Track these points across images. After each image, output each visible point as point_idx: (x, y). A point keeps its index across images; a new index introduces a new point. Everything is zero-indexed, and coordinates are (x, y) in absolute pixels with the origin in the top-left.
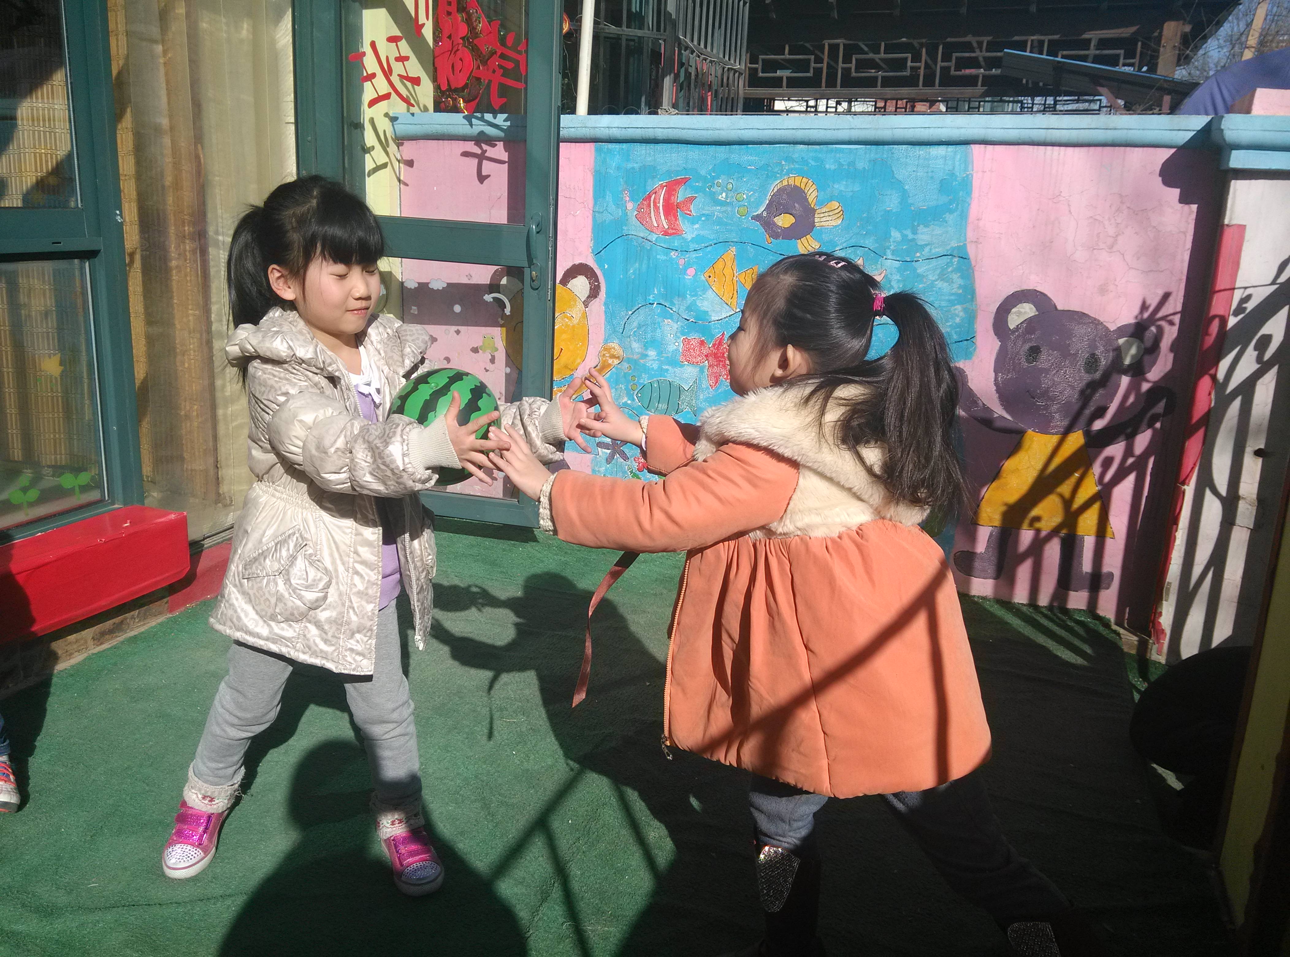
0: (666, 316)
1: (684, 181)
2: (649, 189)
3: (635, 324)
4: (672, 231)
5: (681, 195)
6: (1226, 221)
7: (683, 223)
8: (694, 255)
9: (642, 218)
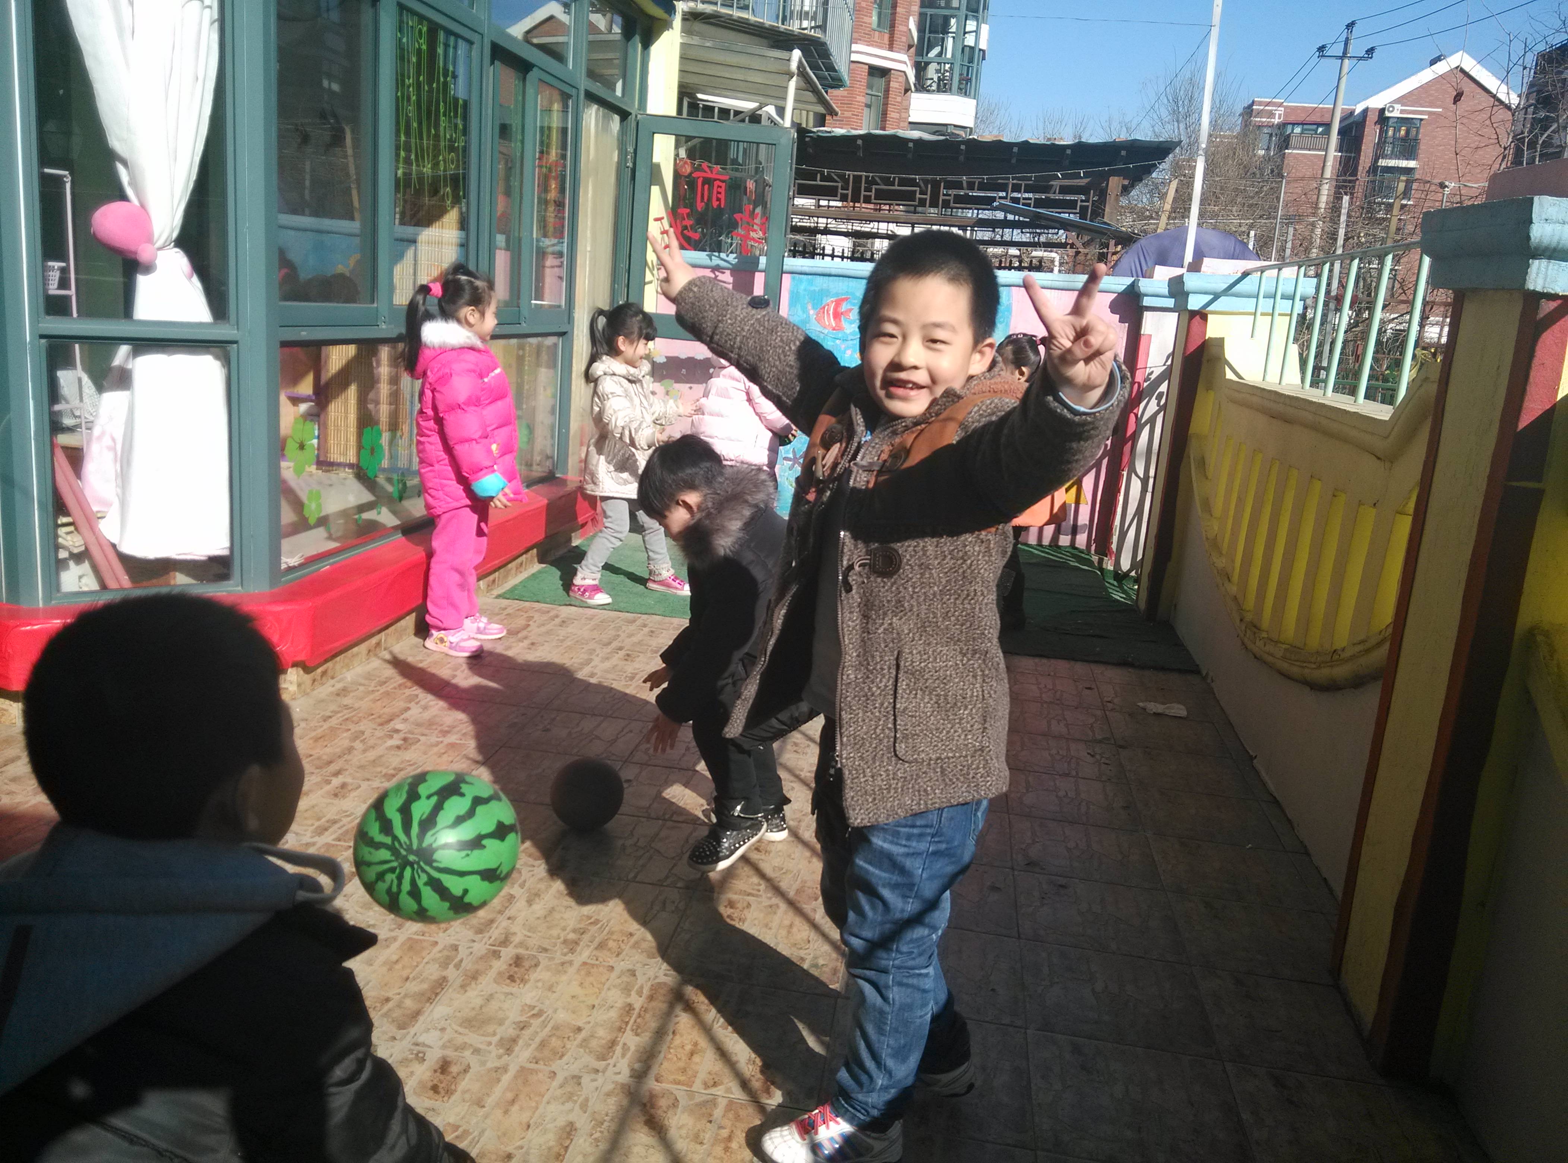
1: (846, 299)
4: (839, 328)
5: (845, 307)
6: (1142, 332)
7: (844, 323)
8: (851, 342)
9: (818, 319)
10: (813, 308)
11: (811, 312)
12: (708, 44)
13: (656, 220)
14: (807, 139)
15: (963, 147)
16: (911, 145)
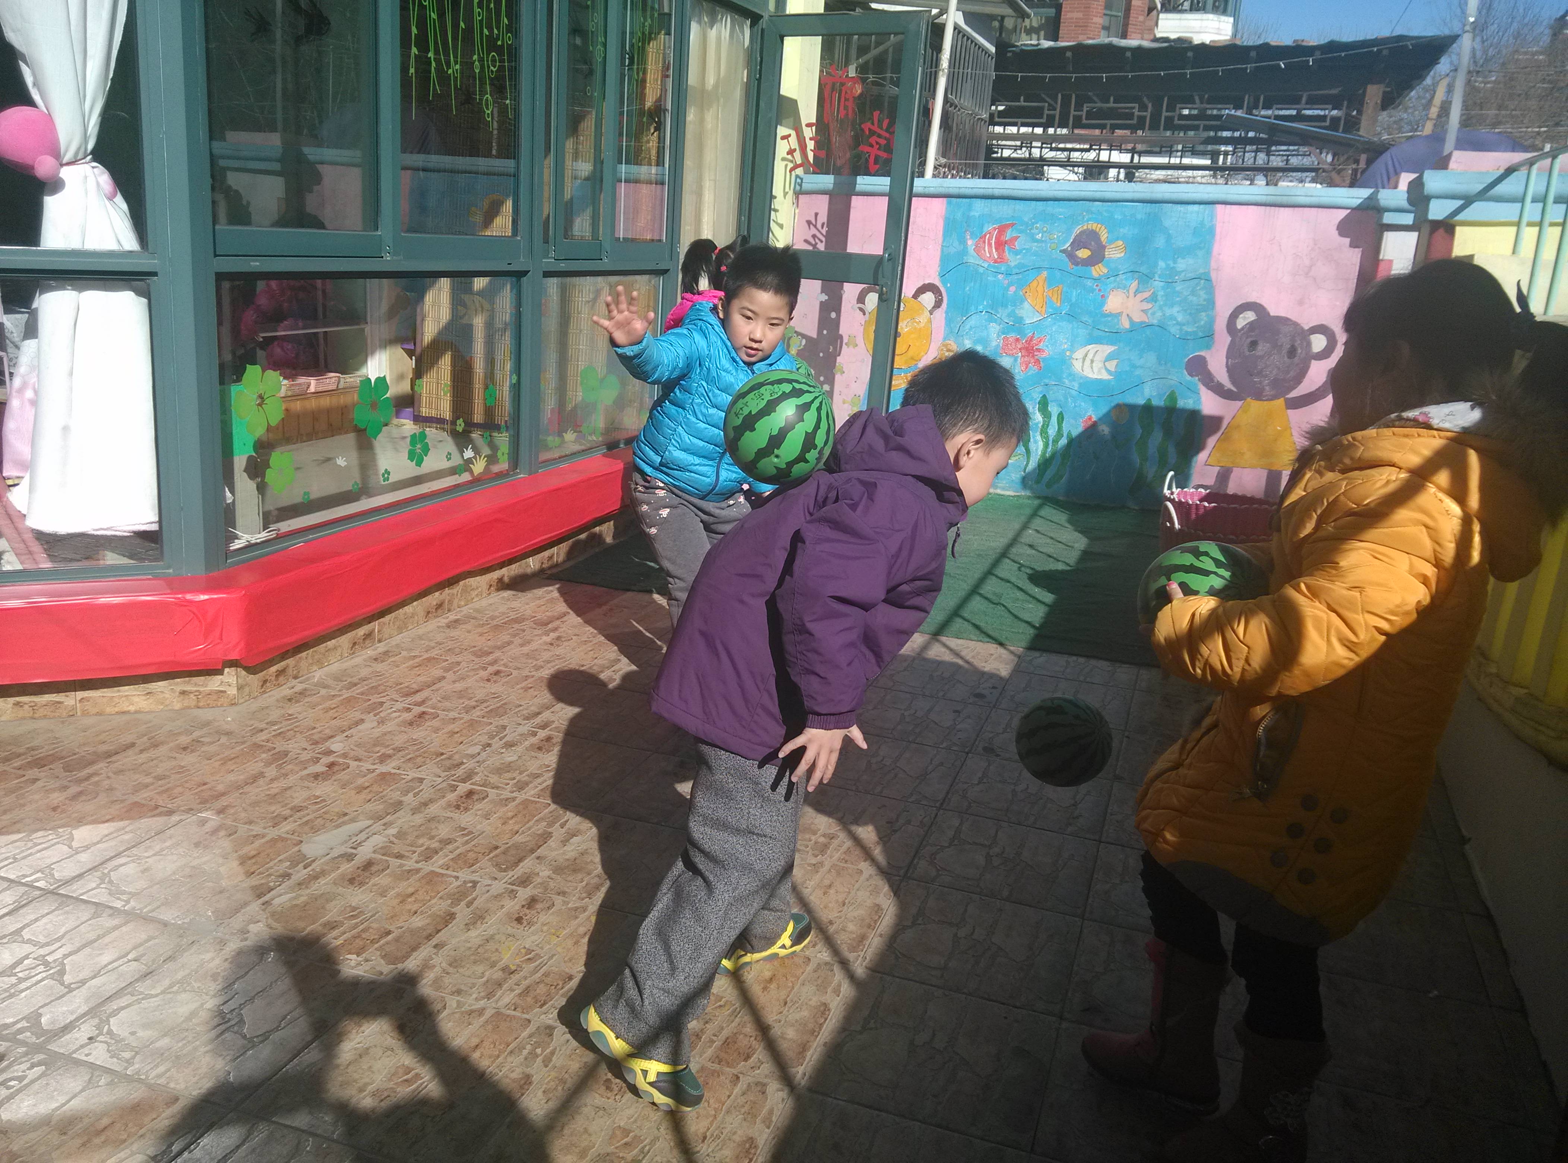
0: (991, 320)
1: (1012, 225)
3: (968, 327)
4: (1001, 260)
5: (1009, 234)
6: (1381, 257)
7: (1007, 254)
8: (1016, 277)
9: (978, 250)
10: (972, 237)
13: (783, 138)
15: (1190, 54)
16: (1128, 54)
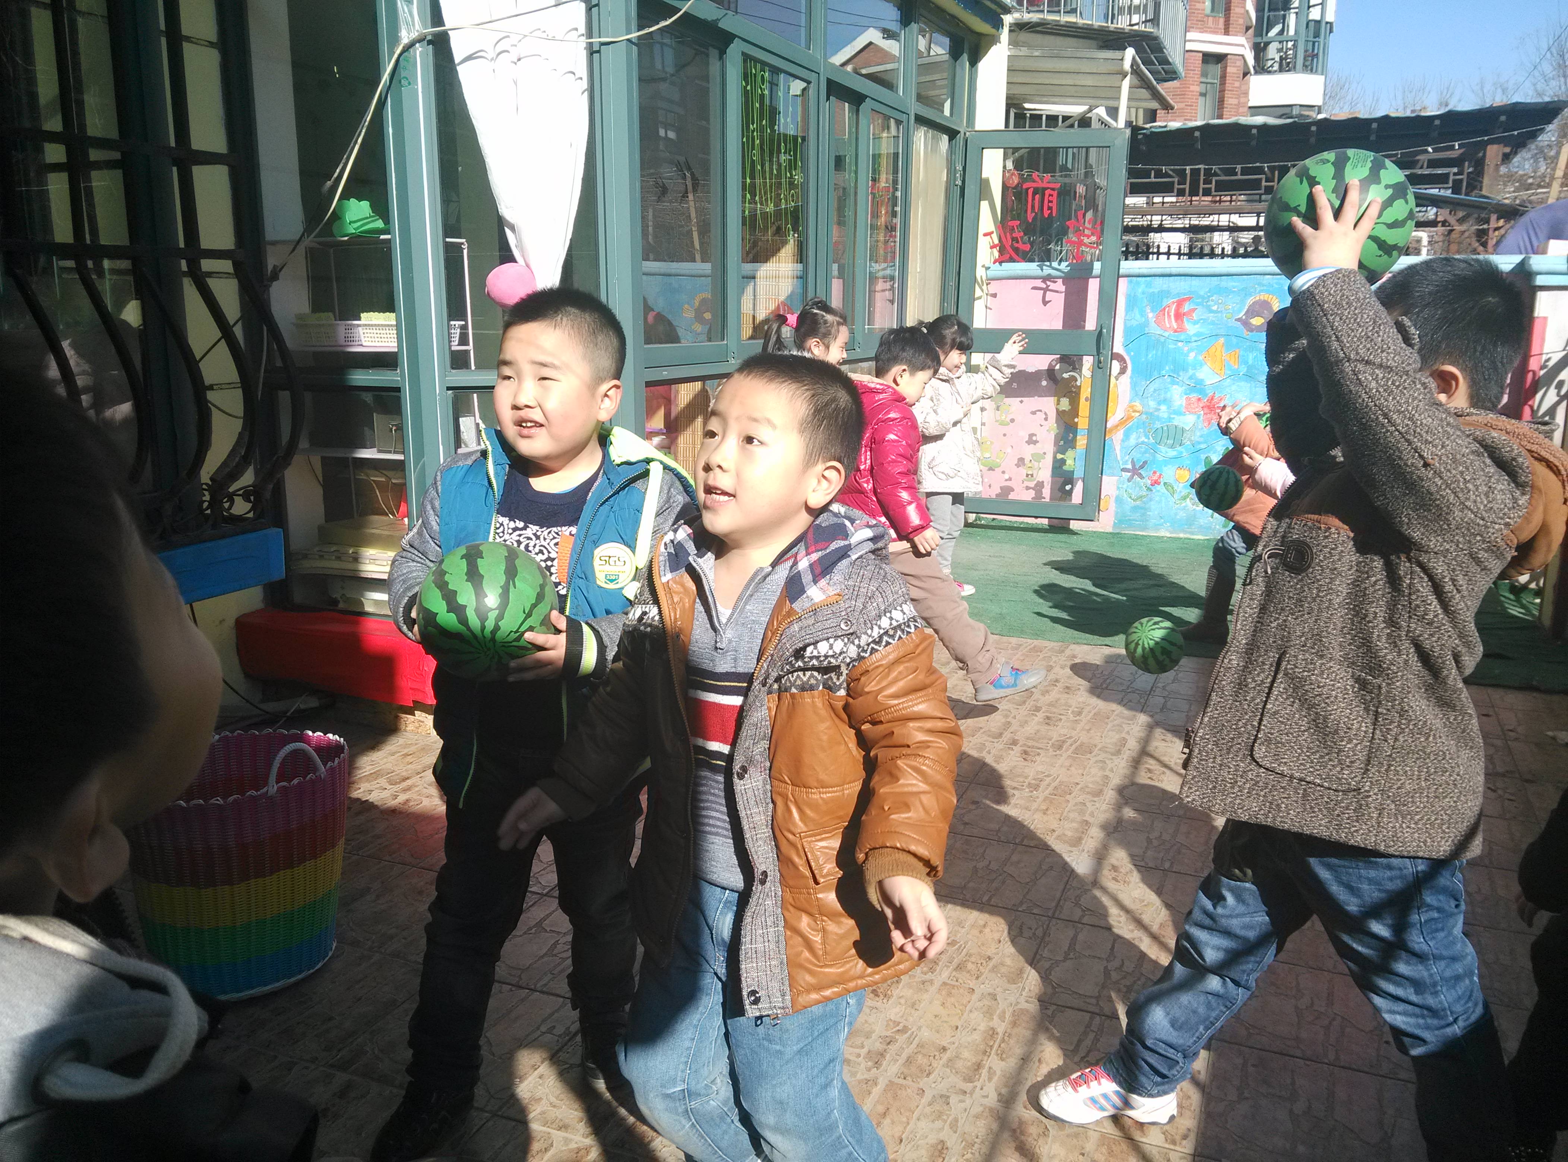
0: (1174, 383)
1: (1189, 299)
2: (1164, 304)
3: (1152, 389)
4: (1180, 329)
5: (1186, 307)
6: (1536, 314)
7: (1187, 325)
8: (1194, 344)
9: (1159, 322)
10: (1152, 311)
11: (1151, 315)
12: (1037, 54)
13: (985, 235)
14: (1140, 137)
15: (1314, 128)
16: (1254, 131)
